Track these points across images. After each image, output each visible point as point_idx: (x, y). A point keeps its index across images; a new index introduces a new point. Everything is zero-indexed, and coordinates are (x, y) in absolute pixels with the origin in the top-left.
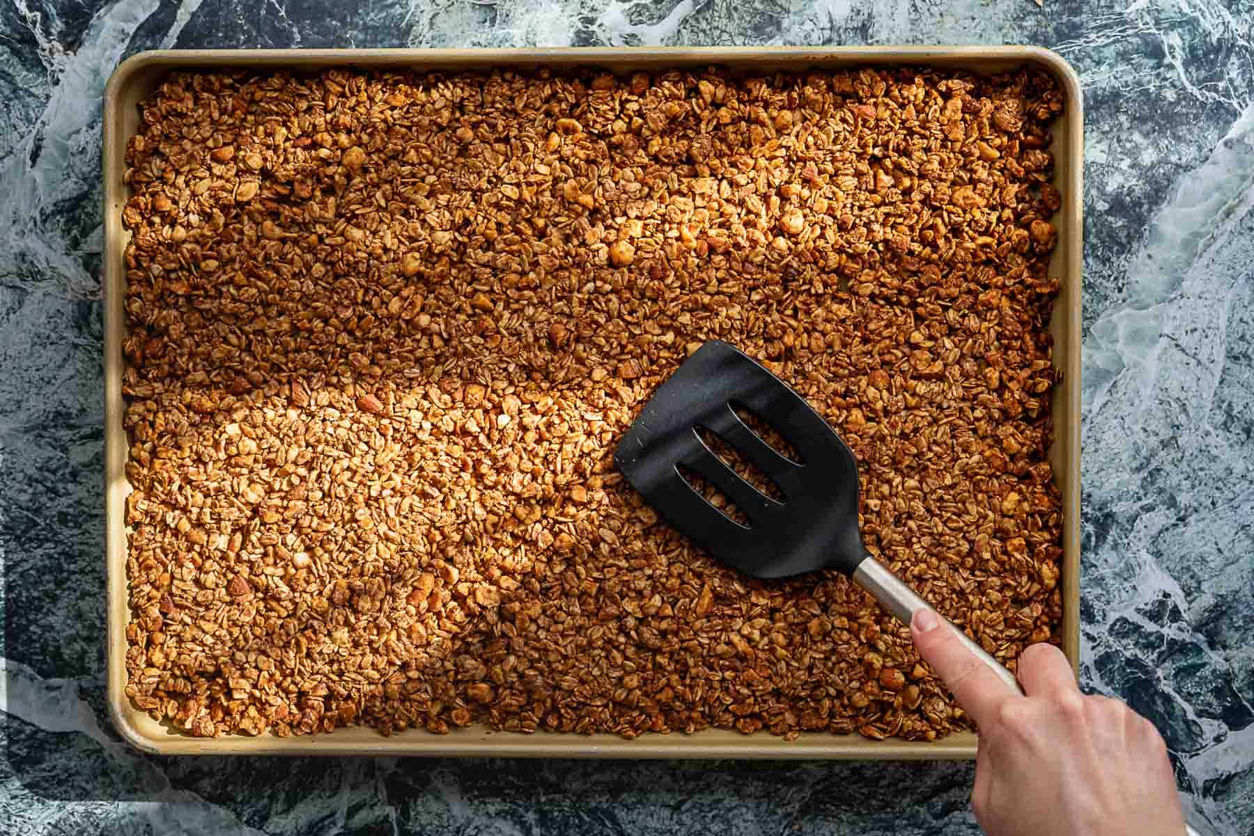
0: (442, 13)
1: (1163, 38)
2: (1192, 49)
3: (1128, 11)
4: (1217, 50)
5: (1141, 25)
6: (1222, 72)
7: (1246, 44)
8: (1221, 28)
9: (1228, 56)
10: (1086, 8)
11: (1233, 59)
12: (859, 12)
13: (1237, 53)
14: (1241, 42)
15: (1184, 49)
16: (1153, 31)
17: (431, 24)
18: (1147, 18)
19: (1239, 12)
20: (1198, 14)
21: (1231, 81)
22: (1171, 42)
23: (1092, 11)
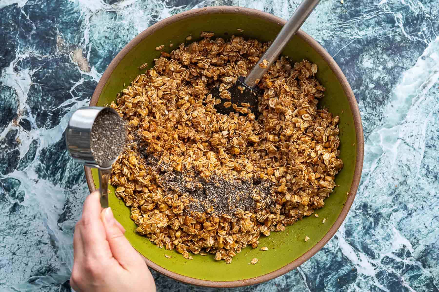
0: (94, 16)
1: (394, 15)
2: (407, 19)
3: (379, 4)
4: (417, 19)
5: (385, 10)
6: (419, 28)
7: (429, 16)
8: (419, 10)
9: (422, 22)
10: (362, 4)
11: (424, 23)
12: (267, 9)
13: (426, 20)
14: (427, 15)
15: (403, 19)
16: (390, 12)
17: (90, 20)
18: (387, 7)
19: (426, 3)
20: (409, 4)
21: (423, 32)
22: (398, 17)
23: (364, 5)
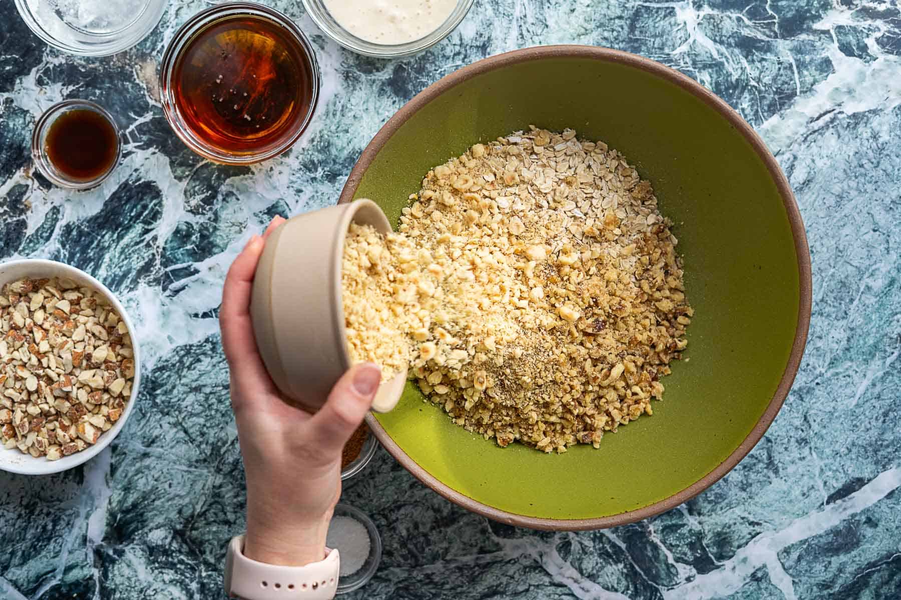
0: (185, 7)
1: (697, 74)
2: (717, 84)
3: (674, 53)
4: (735, 87)
5: (682, 64)
6: (737, 103)
7: (756, 84)
8: (740, 71)
9: (742, 92)
10: (644, 48)
11: (746, 94)
12: (481, 35)
13: (750, 91)
14: (753, 83)
15: (711, 84)
16: (691, 69)
17: (177, 14)
18: (687, 59)
19: (753, 61)
20: (724, 60)
21: (743, 110)
22: (703, 78)
23: (648, 50)
